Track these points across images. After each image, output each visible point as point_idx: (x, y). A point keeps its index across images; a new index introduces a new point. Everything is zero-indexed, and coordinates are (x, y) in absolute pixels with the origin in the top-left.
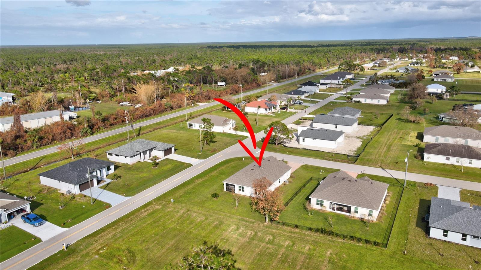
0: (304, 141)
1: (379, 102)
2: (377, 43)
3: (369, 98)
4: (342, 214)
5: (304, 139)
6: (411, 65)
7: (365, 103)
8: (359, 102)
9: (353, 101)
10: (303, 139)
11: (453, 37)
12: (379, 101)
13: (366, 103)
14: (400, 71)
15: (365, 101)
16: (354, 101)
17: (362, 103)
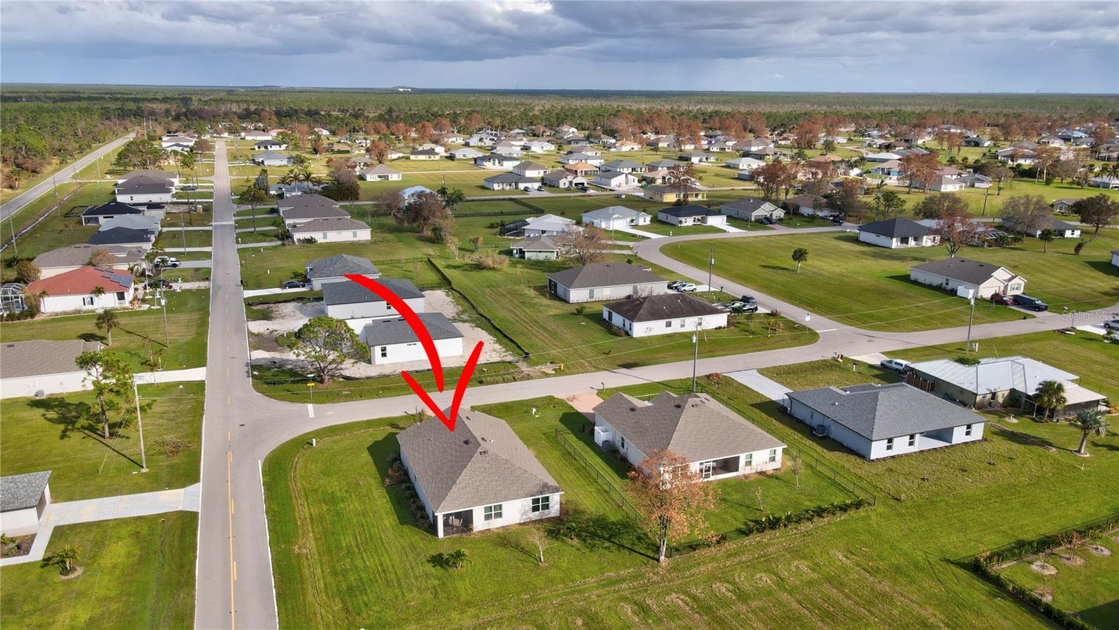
0: (384, 355)
1: (355, 235)
2: (119, 96)
3: (332, 230)
4: (730, 478)
5: (384, 350)
6: (259, 147)
7: (325, 241)
8: (310, 241)
9: (295, 239)
10: (382, 350)
11: (231, 85)
12: (356, 233)
13: (328, 240)
14: (265, 163)
15: (325, 237)
16: (299, 240)
17: (319, 242)
